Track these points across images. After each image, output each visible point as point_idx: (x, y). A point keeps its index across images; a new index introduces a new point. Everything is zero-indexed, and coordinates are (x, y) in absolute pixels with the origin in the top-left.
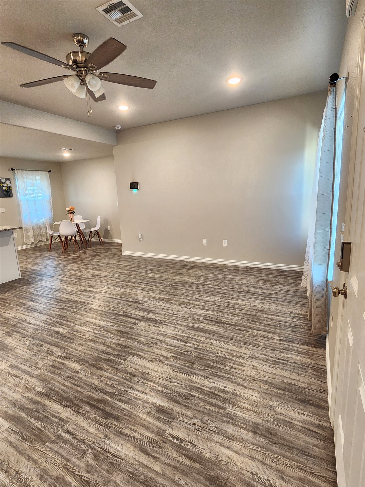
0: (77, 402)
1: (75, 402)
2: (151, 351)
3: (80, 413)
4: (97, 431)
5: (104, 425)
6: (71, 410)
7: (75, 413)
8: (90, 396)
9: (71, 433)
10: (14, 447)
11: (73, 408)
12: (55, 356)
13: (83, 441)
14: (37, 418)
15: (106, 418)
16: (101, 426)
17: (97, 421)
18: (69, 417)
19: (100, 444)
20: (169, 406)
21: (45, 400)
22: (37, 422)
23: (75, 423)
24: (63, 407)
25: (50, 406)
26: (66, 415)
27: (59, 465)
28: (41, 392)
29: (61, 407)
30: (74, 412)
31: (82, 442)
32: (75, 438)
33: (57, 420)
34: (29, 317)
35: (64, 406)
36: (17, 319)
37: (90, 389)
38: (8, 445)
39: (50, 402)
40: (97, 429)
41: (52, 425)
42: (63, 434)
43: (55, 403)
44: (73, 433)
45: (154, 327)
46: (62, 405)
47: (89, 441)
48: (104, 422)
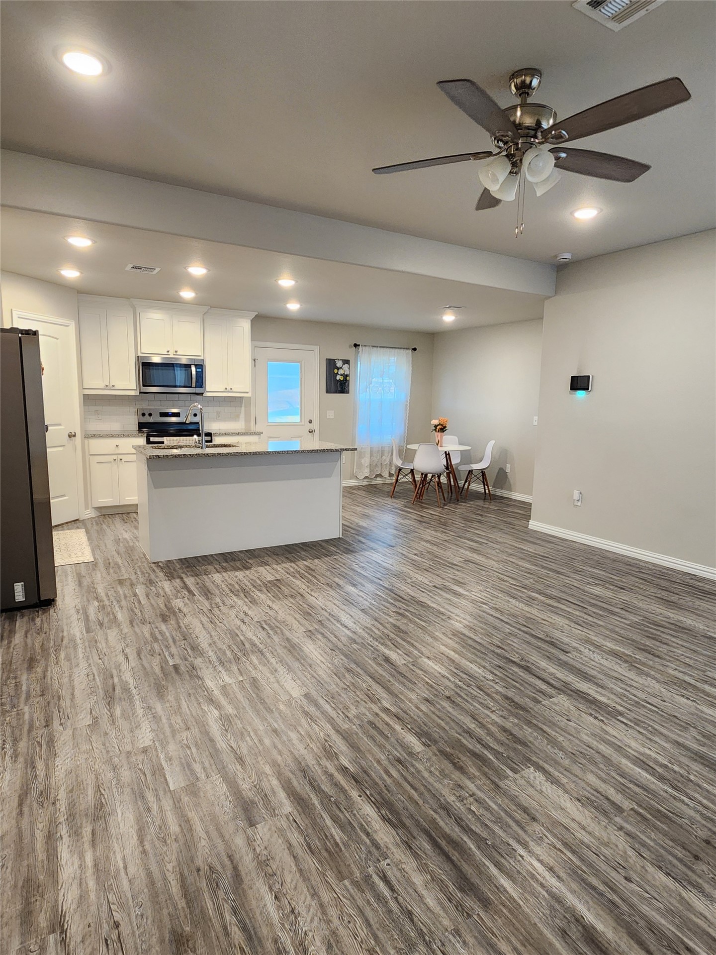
0: (408, 822)
1: (404, 819)
2: (580, 777)
3: (411, 848)
4: (440, 910)
5: (455, 904)
6: (394, 833)
7: (401, 845)
8: (434, 821)
9: (390, 884)
10: (294, 857)
11: (400, 832)
12: (379, 705)
13: (410, 914)
14: (335, 819)
15: (461, 890)
16: (450, 901)
17: (443, 888)
18: (390, 846)
19: (443, 945)
20: (618, 941)
21: (352, 788)
22: (334, 828)
23: (399, 867)
24: (381, 819)
25: (360, 807)
26: (386, 840)
27: (362, 942)
28: (347, 768)
29: (379, 818)
30: (401, 841)
31: (409, 917)
32: (396, 898)
33: (368, 841)
34: (345, 614)
35: (384, 818)
36: (326, 611)
37: (435, 806)
38: (286, 847)
39: (360, 796)
40: (441, 904)
41: (358, 847)
42: (376, 879)
43: (369, 805)
44: (393, 886)
45: (591, 719)
46: (380, 814)
47: (422, 923)
48: (457, 896)
